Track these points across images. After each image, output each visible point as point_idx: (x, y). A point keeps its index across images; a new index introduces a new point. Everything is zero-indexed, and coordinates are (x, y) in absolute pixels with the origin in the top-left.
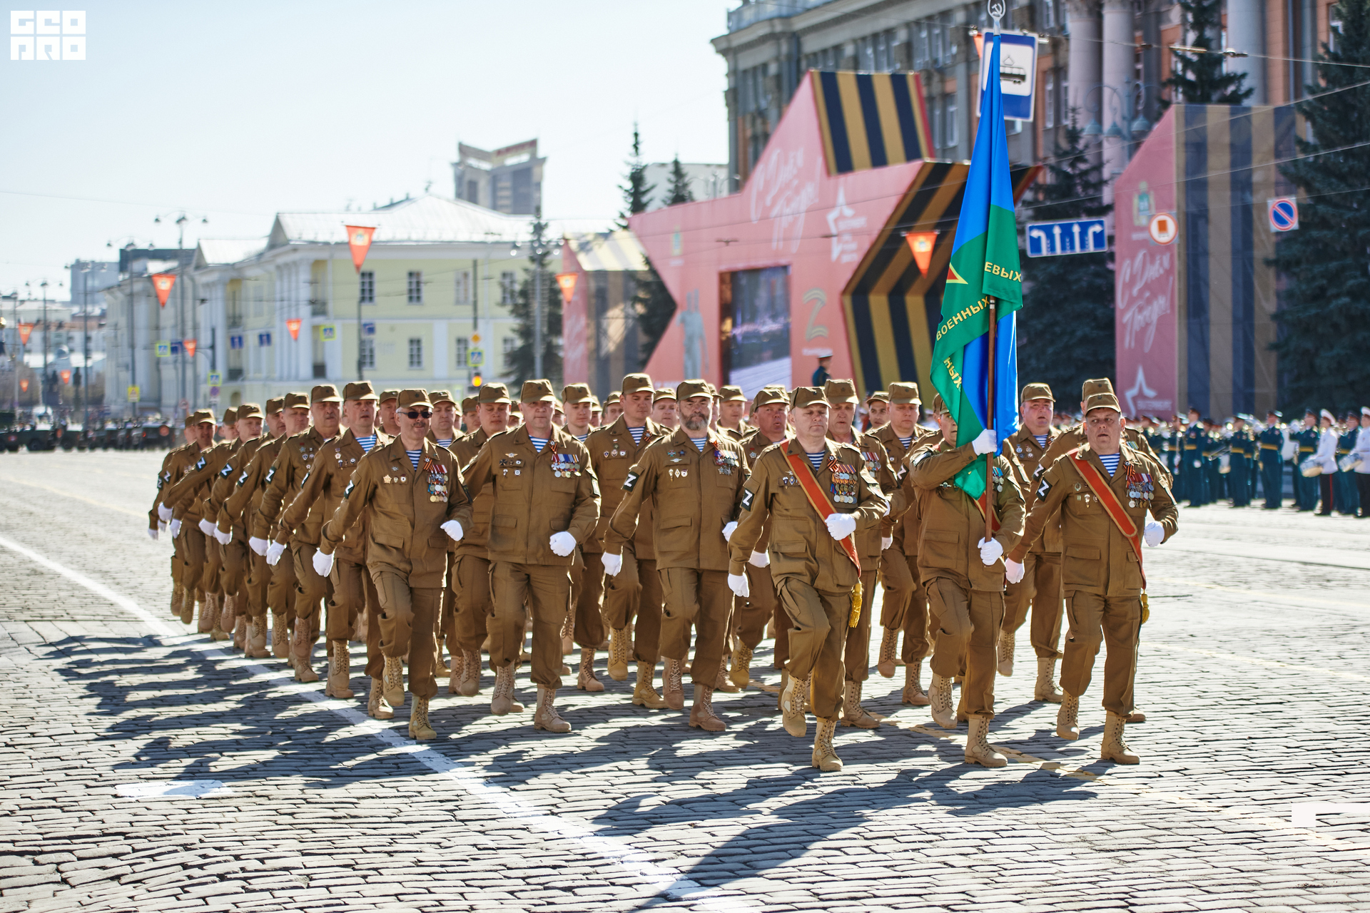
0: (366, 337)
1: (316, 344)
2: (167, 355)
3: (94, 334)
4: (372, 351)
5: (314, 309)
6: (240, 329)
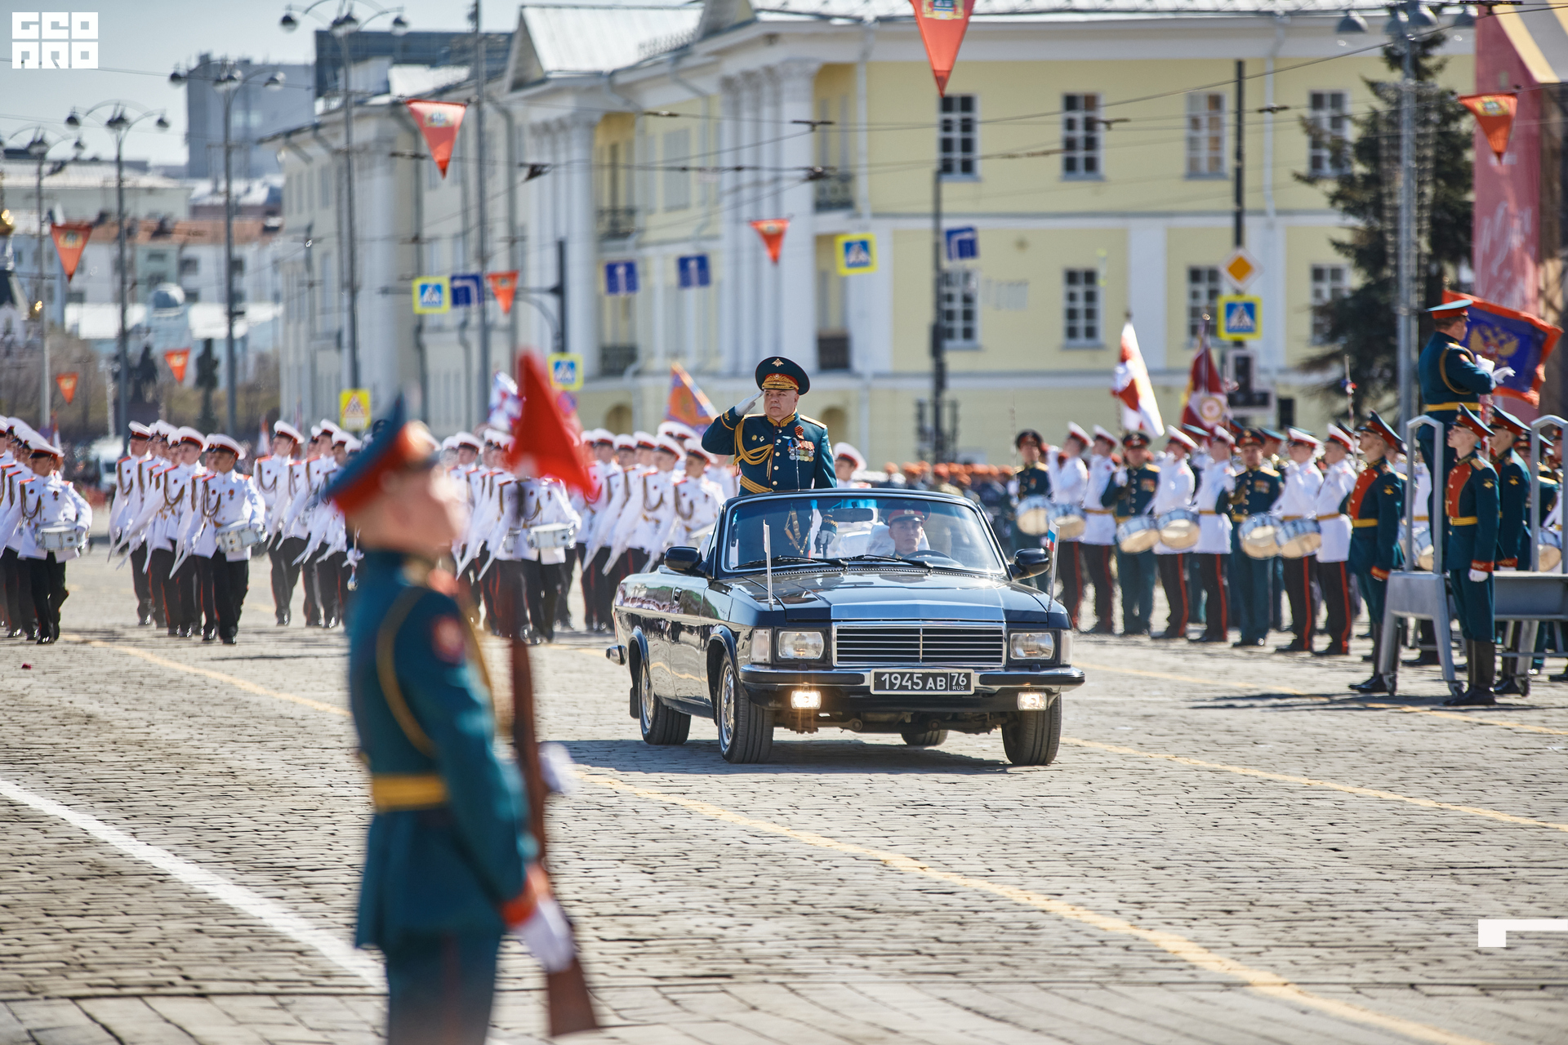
0: (952, 265)
1: (823, 279)
2: (444, 311)
3: (248, 253)
4: (968, 299)
5: (821, 191)
6: (630, 242)
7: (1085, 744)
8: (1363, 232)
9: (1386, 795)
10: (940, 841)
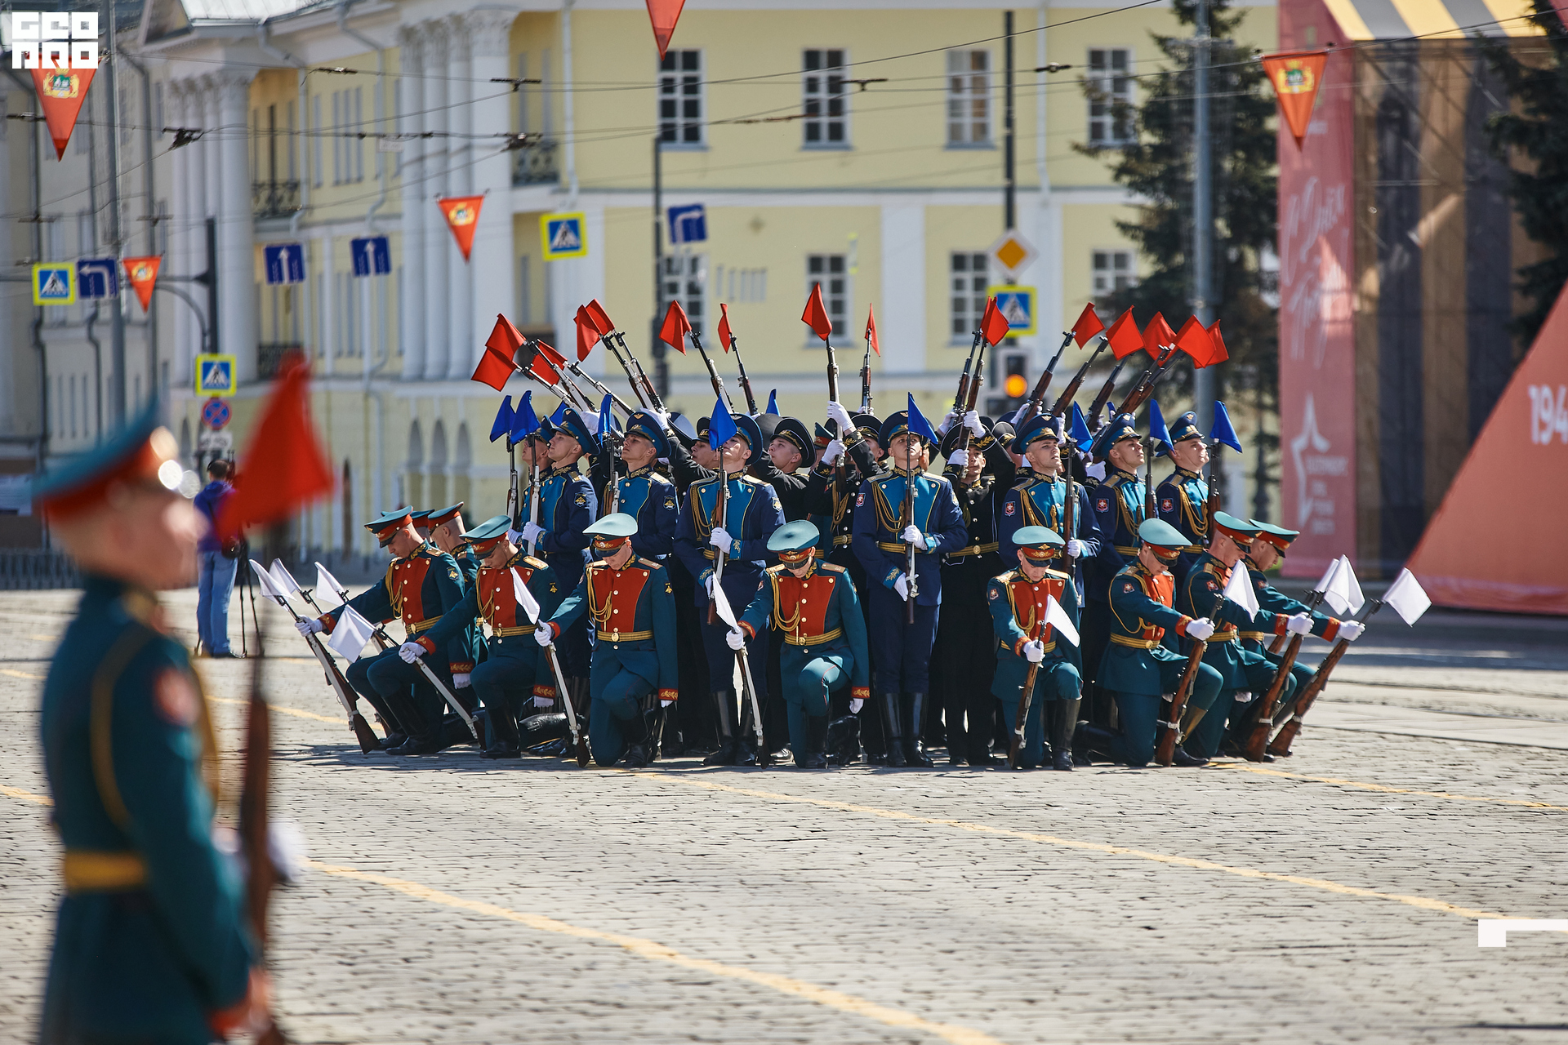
0: (676, 249)
2: (69, 302)
4: (694, 290)
5: (521, 162)
6: (293, 221)
7: (852, 808)
8: (1151, 210)
9: (1203, 864)
10: (691, 923)
